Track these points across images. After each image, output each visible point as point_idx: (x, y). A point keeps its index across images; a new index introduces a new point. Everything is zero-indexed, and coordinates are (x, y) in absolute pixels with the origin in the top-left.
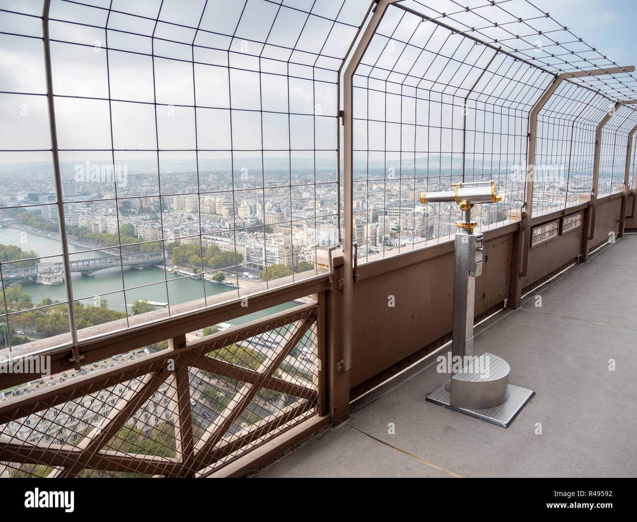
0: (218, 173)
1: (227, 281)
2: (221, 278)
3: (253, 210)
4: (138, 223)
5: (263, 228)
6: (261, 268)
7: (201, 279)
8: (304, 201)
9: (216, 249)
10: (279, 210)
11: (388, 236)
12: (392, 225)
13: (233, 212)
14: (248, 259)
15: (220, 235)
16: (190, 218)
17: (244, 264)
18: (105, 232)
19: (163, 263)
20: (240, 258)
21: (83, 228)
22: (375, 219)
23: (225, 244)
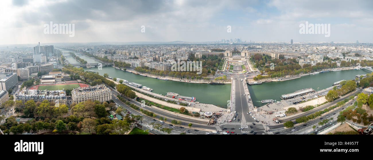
0: (128, 45)
1: (127, 70)
2: (125, 70)
3: (134, 54)
4: (108, 56)
5: (136, 58)
6: (135, 67)
7: (121, 70)
8: (147, 51)
9: (125, 63)
10: (140, 54)
11: (166, 59)
12: (167, 57)
13: (130, 54)
14: (132, 65)
15: (126, 60)
16: (120, 56)
17: (131, 67)
18: (101, 57)
19: (112, 65)
20: (130, 65)
21: (97, 56)
22: (163, 55)
23: (127, 62)
